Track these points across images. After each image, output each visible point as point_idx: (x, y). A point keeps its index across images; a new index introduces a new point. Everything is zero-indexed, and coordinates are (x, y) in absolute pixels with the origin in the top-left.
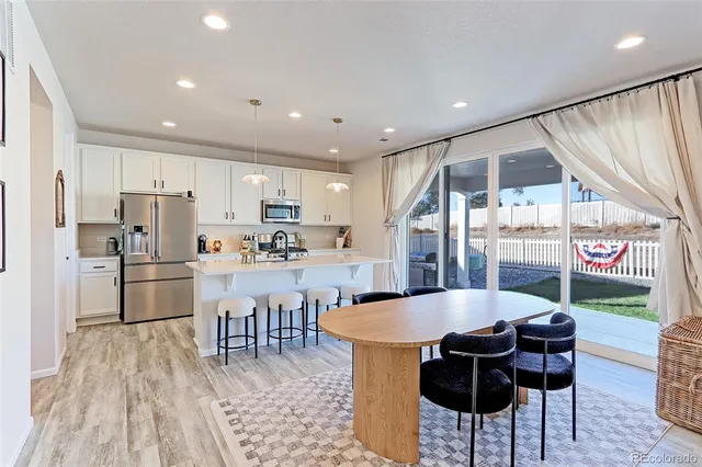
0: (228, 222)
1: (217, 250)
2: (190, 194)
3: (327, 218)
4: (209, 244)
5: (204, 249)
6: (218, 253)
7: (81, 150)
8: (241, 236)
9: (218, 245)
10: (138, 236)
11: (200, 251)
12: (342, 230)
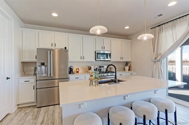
0: (82, 60)
1: (77, 72)
2: (65, 48)
3: (122, 58)
4: (74, 70)
5: (72, 72)
6: (78, 73)
7: (22, 31)
8: (87, 66)
9: (78, 70)
10: (43, 67)
11: (70, 73)
12: (127, 64)
